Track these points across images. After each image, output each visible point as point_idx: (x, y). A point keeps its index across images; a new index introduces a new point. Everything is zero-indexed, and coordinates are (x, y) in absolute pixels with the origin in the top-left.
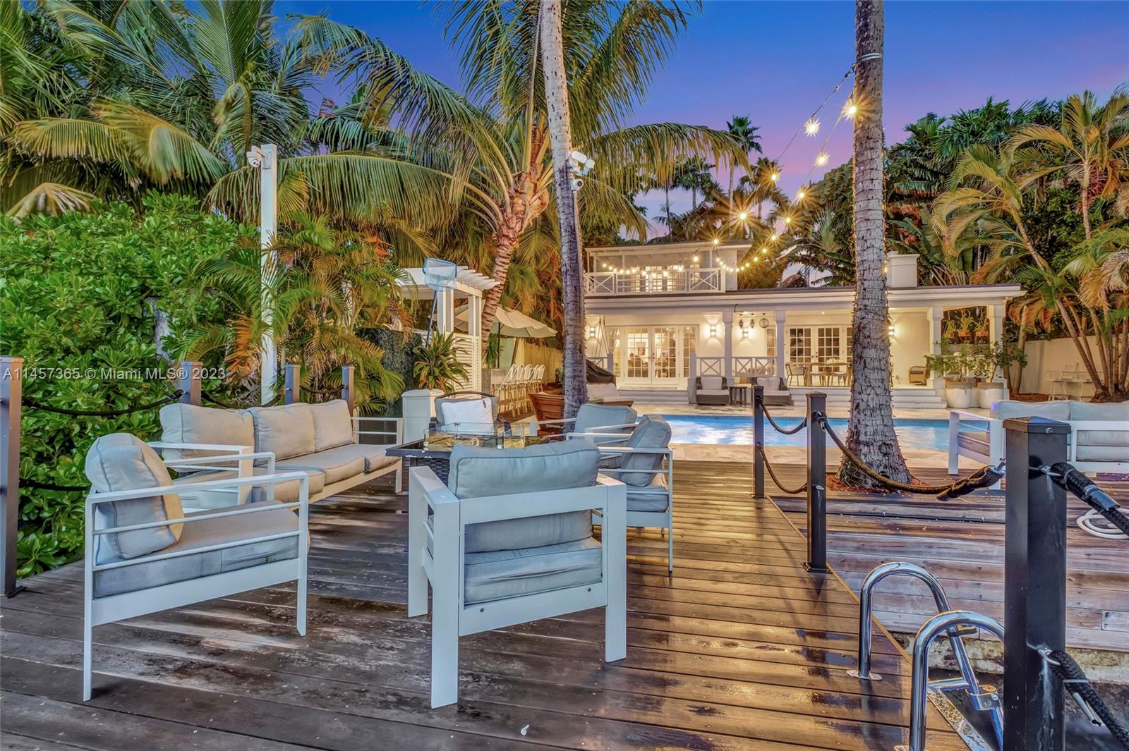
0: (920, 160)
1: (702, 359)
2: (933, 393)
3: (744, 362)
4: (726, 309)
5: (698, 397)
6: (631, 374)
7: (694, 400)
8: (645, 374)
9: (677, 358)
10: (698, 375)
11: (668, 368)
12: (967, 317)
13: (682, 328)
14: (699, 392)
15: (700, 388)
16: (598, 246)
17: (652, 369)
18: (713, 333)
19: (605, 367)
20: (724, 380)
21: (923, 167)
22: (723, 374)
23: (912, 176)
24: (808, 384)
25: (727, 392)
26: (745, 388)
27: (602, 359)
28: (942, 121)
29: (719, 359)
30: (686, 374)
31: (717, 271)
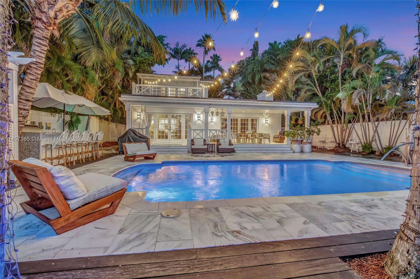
0: (273, 57)
1: (194, 130)
2: (287, 146)
3: (213, 132)
4: (206, 106)
5: (192, 149)
6: (159, 137)
7: (190, 151)
8: (167, 137)
9: (182, 129)
10: (192, 138)
11: (178, 134)
12: (294, 116)
13: (184, 115)
14: (193, 147)
15: (193, 145)
16: (143, 73)
17: (170, 135)
18: (199, 118)
19: (144, 134)
20: (205, 141)
21: (274, 60)
22: (204, 138)
23: (271, 62)
24: (239, 142)
25: (206, 147)
26: (214, 145)
27: (142, 129)
28: (280, 43)
29: (202, 130)
30: (186, 137)
31: (201, 89)
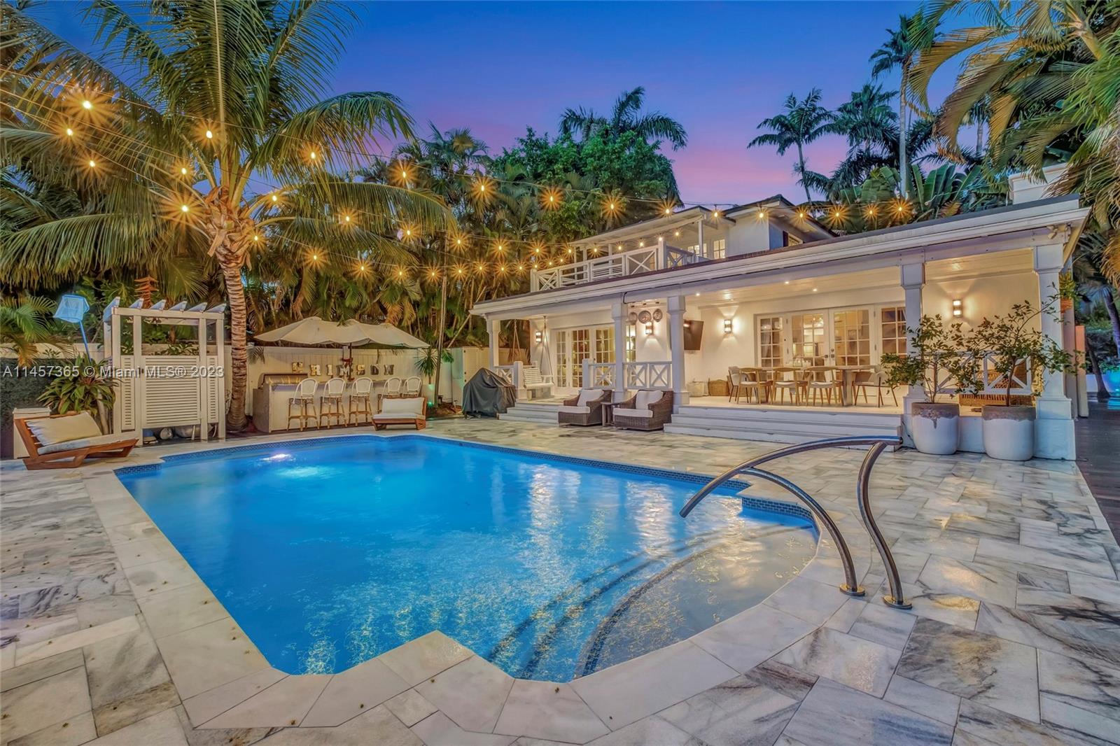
4: (615, 300)
31: (655, 251)
